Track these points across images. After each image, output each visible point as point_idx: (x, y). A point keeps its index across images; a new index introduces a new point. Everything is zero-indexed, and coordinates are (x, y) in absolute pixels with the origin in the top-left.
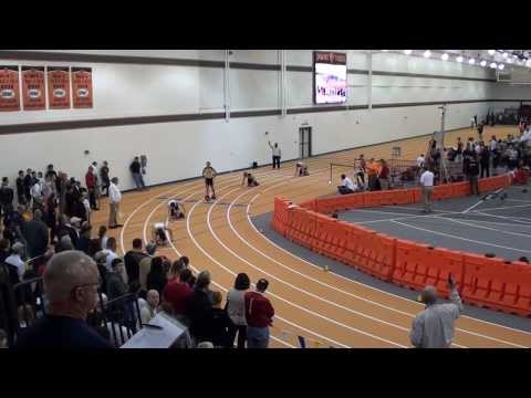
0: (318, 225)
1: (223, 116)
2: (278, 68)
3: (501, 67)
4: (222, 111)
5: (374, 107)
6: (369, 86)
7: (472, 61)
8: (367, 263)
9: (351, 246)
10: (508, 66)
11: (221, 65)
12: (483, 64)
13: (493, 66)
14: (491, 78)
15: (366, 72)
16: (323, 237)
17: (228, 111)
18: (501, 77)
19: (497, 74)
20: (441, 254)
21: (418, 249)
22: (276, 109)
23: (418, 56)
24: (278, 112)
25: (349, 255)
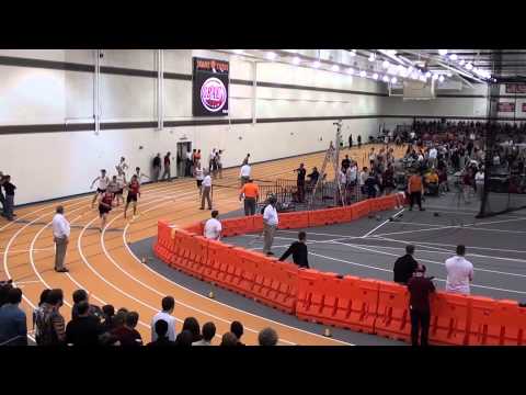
0: (210, 252)
1: (91, 127)
2: (154, 74)
3: (394, 81)
4: (91, 121)
5: (259, 121)
6: (253, 98)
7: (363, 74)
8: (260, 291)
9: (248, 275)
10: (401, 80)
11: (91, 69)
12: (375, 77)
13: (386, 79)
14: (383, 93)
15: (251, 83)
16: (216, 265)
17: (98, 123)
18: (394, 91)
19: (389, 88)
20: (352, 283)
21: (325, 279)
22: (152, 120)
23: (305, 66)
24: (154, 125)
25: (245, 285)
